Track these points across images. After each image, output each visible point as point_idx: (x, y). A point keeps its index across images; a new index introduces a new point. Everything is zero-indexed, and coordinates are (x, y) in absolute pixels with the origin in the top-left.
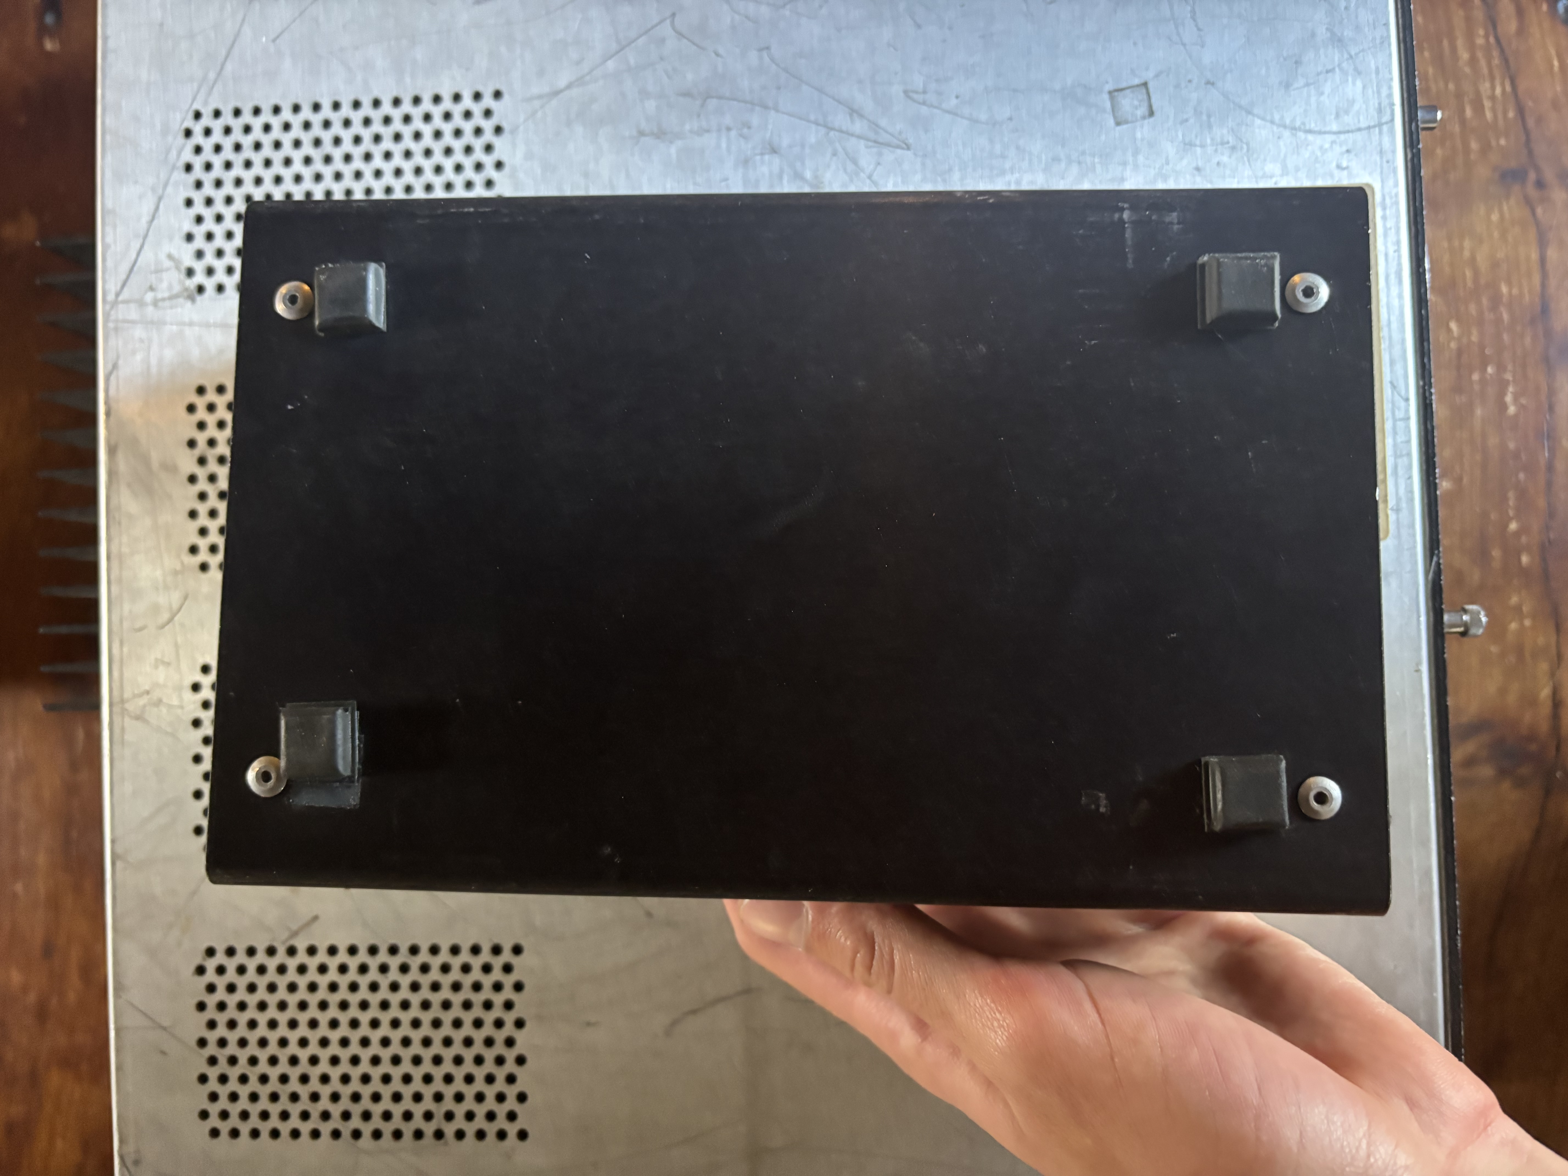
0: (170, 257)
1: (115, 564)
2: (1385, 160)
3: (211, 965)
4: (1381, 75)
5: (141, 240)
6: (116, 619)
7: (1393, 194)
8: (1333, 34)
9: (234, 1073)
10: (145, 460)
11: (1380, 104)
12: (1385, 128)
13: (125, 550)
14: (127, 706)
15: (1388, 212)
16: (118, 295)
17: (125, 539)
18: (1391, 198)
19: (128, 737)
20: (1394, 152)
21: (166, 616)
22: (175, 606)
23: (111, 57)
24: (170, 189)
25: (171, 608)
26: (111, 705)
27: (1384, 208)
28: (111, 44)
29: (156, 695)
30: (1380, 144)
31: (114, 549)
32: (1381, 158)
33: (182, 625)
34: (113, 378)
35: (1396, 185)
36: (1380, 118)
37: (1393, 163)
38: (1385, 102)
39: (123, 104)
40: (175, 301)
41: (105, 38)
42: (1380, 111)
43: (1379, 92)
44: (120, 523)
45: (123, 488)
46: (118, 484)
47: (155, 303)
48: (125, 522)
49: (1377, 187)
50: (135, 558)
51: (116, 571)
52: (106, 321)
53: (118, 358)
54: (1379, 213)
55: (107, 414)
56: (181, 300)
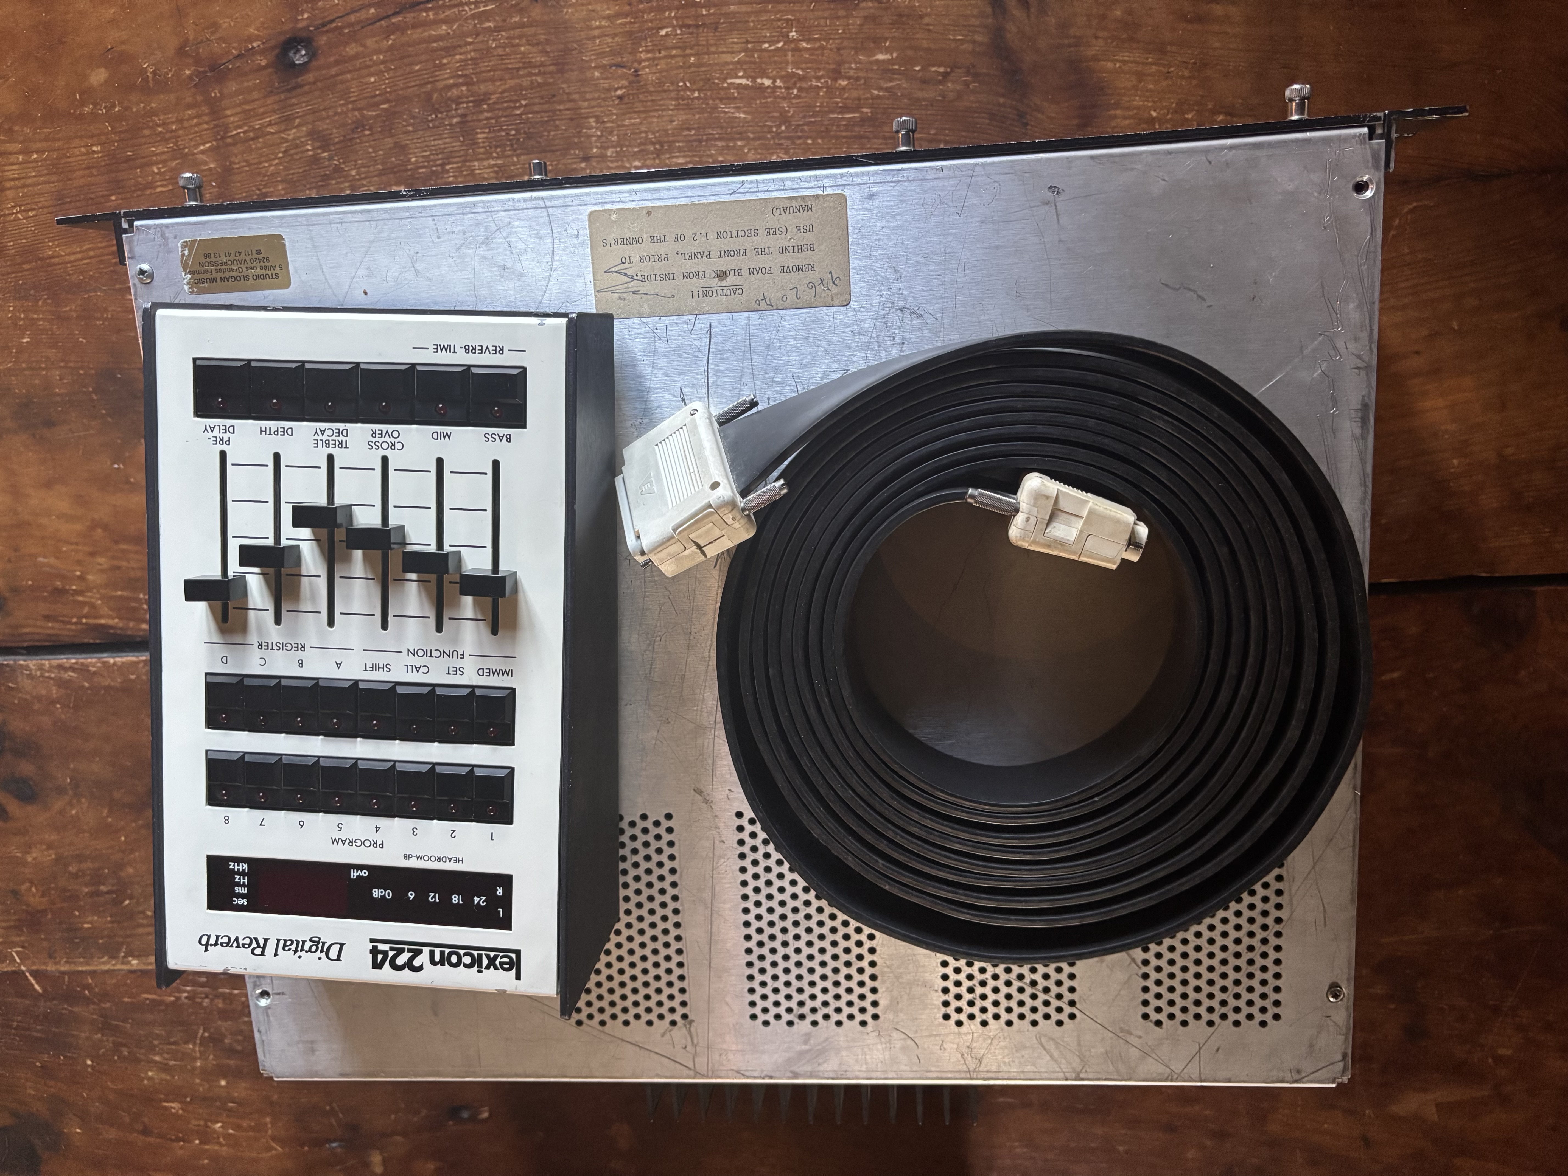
0: (663, 1035)
1: (874, 1075)
2: (572, 203)
3: (1154, 1016)
5: (652, 1054)
6: (911, 1075)
7: (595, 196)
9: (1233, 1003)
10: (801, 1054)
11: (531, 209)
12: (548, 204)
13: (864, 1068)
14: (971, 1069)
16: (690, 1069)
17: (857, 1068)
19: (994, 1068)
21: (910, 1042)
22: (903, 1036)
24: (617, 1036)
25: (905, 1039)
26: (971, 1079)
29: (965, 1050)
30: (559, 207)
31: (865, 1075)
32: (568, 206)
33: (916, 1032)
34: (747, 1073)
35: (589, 194)
36: (541, 208)
37: (573, 199)
38: (529, 204)
40: (694, 1034)
42: (534, 208)
43: (521, 209)
44: (846, 1071)
45: (821, 1068)
46: (819, 1071)
47: (695, 1046)
48: (844, 1068)
49: (591, 209)
50: (869, 1060)
51: (879, 1074)
52: (707, 1077)
53: (732, 1070)
54: (608, 207)
55: (771, 1077)
56: (693, 1029)
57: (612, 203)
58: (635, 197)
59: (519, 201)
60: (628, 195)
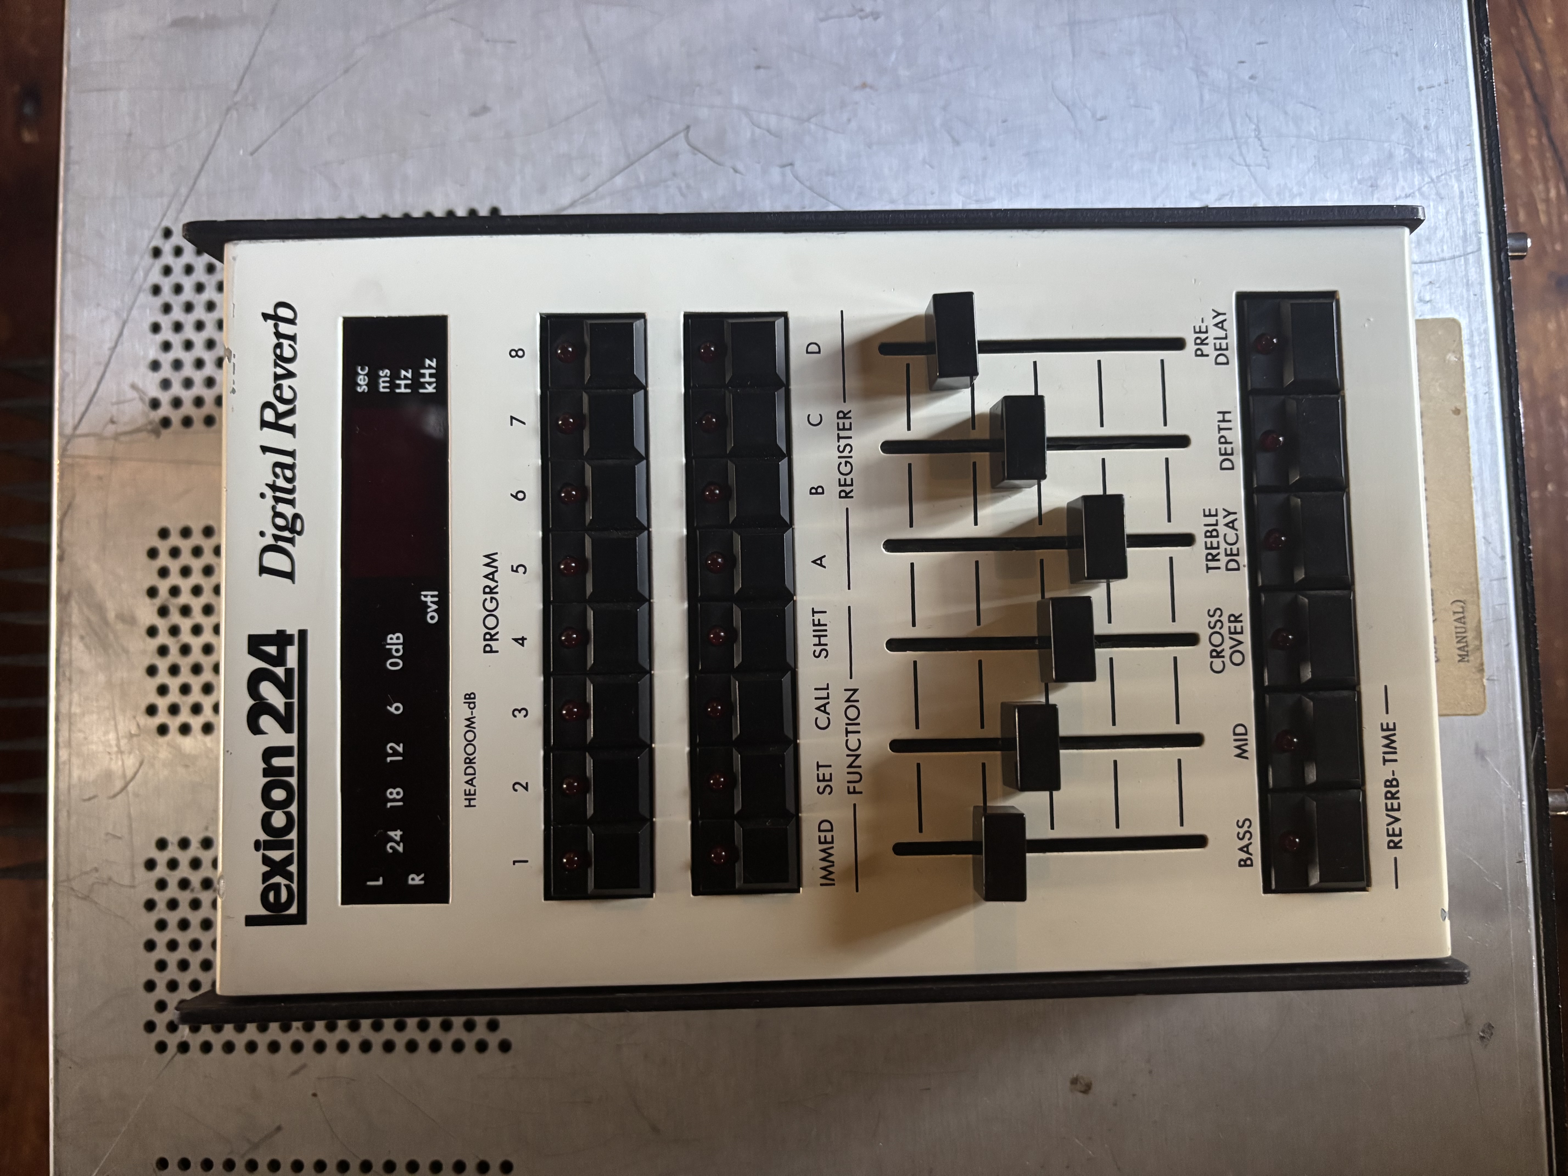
0: (134, 387)
1: (64, 727)
2: (1471, 293)
4: (1465, 201)
5: (102, 368)
6: (63, 786)
7: (1482, 330)
8: (1412, 155)
10: (100, 609)
11: (1465, 232)
12: (1471, 258)
13: (76, 710)
14: (74, 884)
15: (1477, 350)
16: (75, 428)
17: (76, 697)
18: (1480, 335)
19: (75, 920)
20: (1482, 284)
21: (118, 784)
22: (129, 773)
23: (74, 168)
24: (135, 312)
25: (124, 775)
26: (57, 884)
27: (1472, 346)
28: (74, 156)
29: (106, 873)
30: (1466, 275)
31: (64, 709)
32: (1468, 291)
33: (137, 795)
34: (67, 520)
35: (1485, 320)
36: (1465, 247)
37: (1481, 296)
38: (1471, 230)
39: (87, 219)
40: (136, 436)
41: (69, 149)
42: (1465, 239)
43: (1463, 219)
44: (70, 680)
45: (76, 641)
46: (70, 636)
47: (116, 437)
48: (76, 678)
49: (1464, 323)
50: (87, 719)
51: (64, 734)
52: (62, 456)
53: (74, 497)
54: (1466, 351)
55: (60, 559)
56: (143, 435)
57: (1472, 356)
58: (1482, 390)
59: (1476, 214)
60: (1485, 380)
